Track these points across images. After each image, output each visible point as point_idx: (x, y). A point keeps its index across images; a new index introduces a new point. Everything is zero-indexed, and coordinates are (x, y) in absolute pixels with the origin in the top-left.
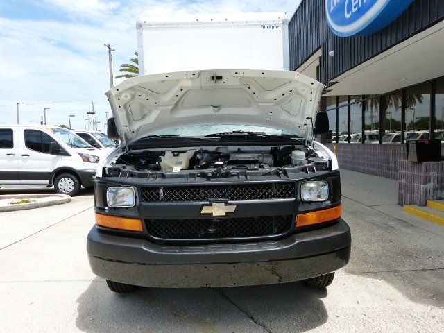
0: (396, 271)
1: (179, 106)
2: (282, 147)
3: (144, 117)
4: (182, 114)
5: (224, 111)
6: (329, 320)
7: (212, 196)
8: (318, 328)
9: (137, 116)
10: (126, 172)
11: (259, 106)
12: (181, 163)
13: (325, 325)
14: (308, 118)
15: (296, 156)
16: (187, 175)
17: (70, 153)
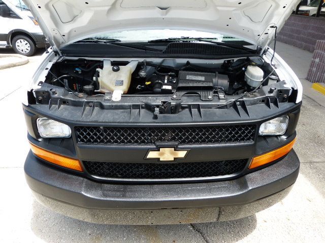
0: (311, 163)
1: (118, 5)
2: (235, 60)
3: (74, 18)
4: (122, 15)
5: (172, 14)
6: (258, 226)
7: (161, 139)
8: (250, 237)
9: (65, 17)
10: (57, 98)
11: (217, 10)
12: (121, 83)
13: (255, 233)
14: (272, 27)
15: (252, 76)
16: (130, 106)
17: (21, 16)
